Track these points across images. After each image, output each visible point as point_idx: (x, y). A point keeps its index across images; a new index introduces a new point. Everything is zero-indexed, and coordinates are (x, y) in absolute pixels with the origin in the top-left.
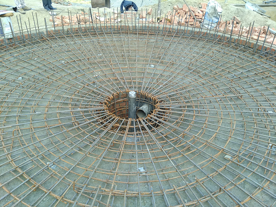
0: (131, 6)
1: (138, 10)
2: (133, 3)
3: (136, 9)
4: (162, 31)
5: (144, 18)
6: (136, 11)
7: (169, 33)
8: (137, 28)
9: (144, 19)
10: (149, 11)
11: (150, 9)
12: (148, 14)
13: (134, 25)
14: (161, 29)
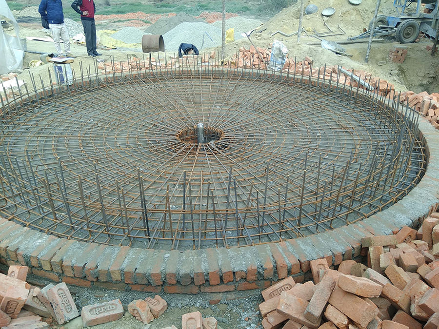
0: (191, 49)
1: (199, 53)
2: (192, 45)
3: (196, 52)
4: (227, 74)
5: (207, 62)
6: (197, 54)
7: (234, 76)
8: (200, 72)
9: (207, 64)
10: (212, 55)
11: (213, 52)
12: (211, 57)
13: (196, 69)
14: (226, 72)
